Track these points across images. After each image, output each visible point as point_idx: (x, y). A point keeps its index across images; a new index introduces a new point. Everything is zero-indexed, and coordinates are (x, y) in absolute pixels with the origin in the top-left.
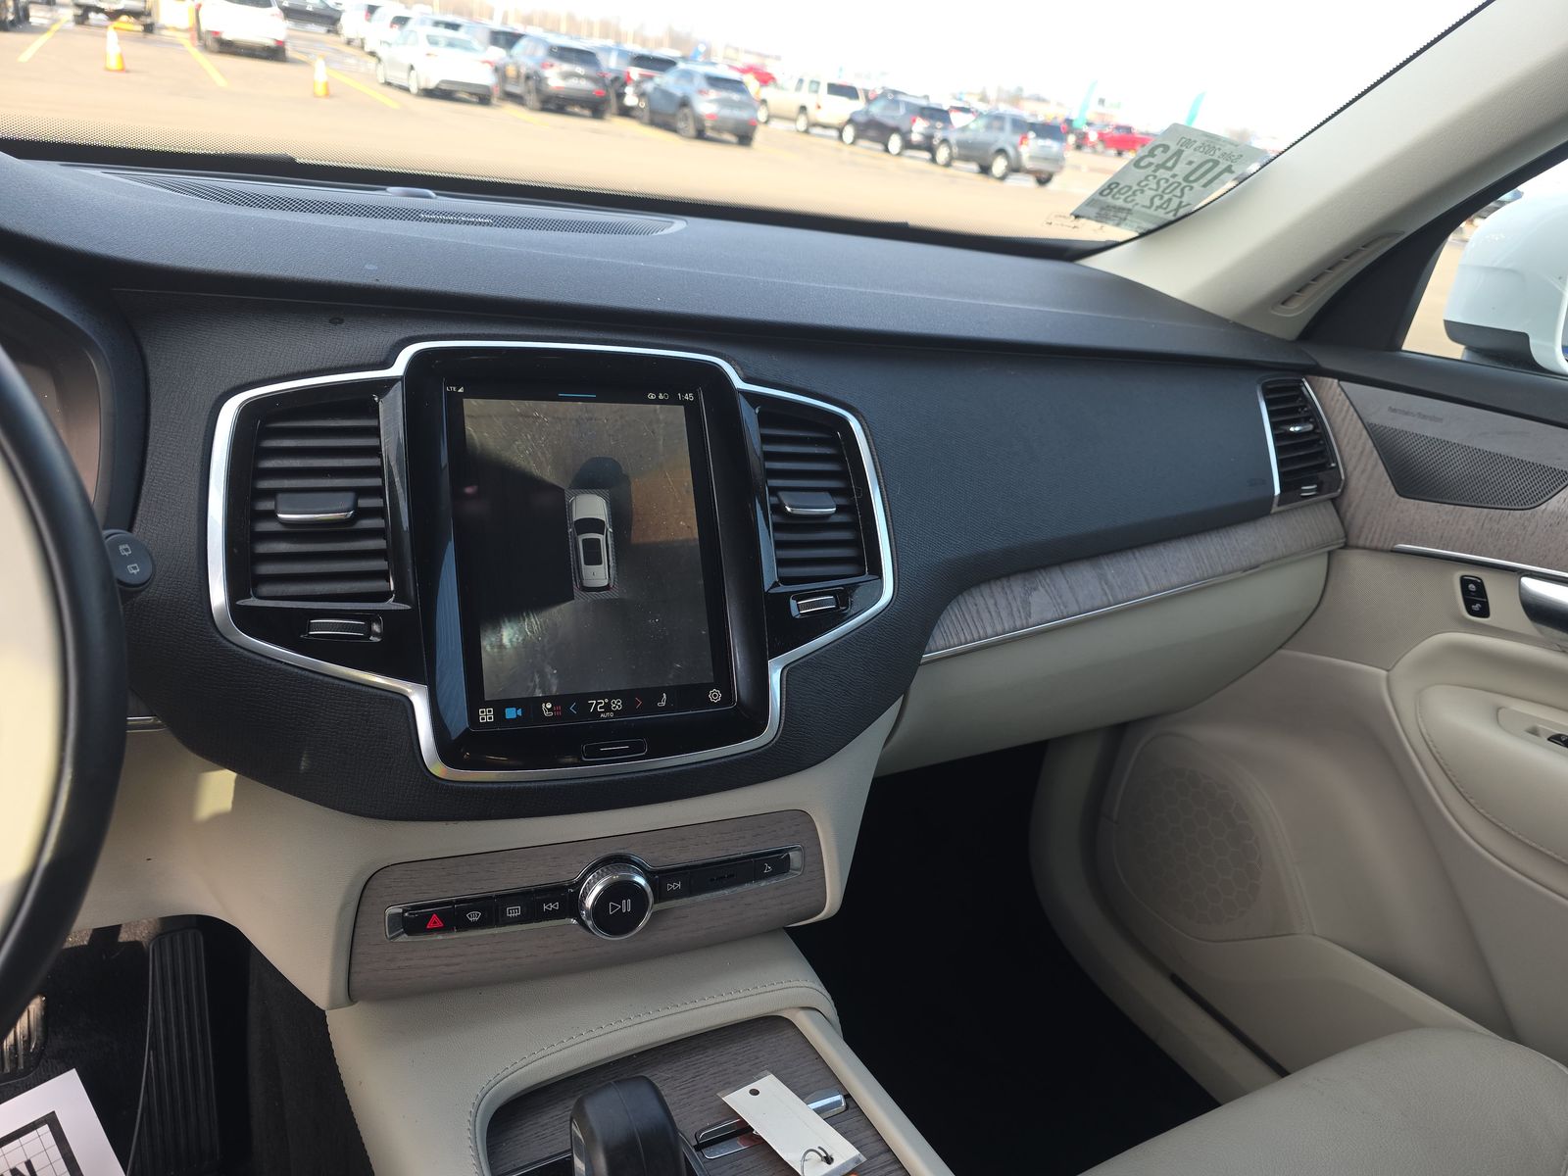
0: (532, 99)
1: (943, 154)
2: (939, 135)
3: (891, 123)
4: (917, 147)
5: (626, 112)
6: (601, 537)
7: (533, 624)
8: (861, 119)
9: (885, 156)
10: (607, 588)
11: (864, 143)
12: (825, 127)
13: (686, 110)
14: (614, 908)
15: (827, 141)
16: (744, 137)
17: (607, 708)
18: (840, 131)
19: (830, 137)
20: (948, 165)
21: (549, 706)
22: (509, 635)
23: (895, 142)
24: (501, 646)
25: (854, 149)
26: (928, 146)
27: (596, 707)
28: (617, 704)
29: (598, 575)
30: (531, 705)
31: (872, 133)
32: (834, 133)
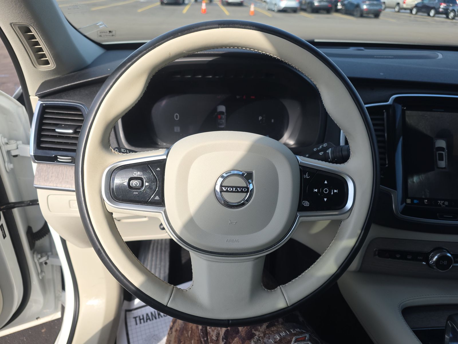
0: (309, 10)
1: (451, 15)
2: (451, 8)
3: (432, 6)
4: (442, 13)
5: (337, 11)
6: (444, 153)
7: (422, 177)
8: (420, 5)
9: (429, 17)
10: (445, 168)
11: (420, 14)
12: (405, 9)
13: (358, 9)
14: (442, 262)
15: (407, 14)
16: (377, 15)
17: (443, 204)
18: (411, 10)
19: (407, 13)
20: (453, 18)
21: (426, 201)
22: (415, 179)
23: (432, 13)
24: (413, 182)
25: (417, 16)
26: (446, 13)
27: (440, 203)
28: (446, 203)
29: (442, 164)
30: (421, 200)
31: (424, 10)
32: (409, 11)
